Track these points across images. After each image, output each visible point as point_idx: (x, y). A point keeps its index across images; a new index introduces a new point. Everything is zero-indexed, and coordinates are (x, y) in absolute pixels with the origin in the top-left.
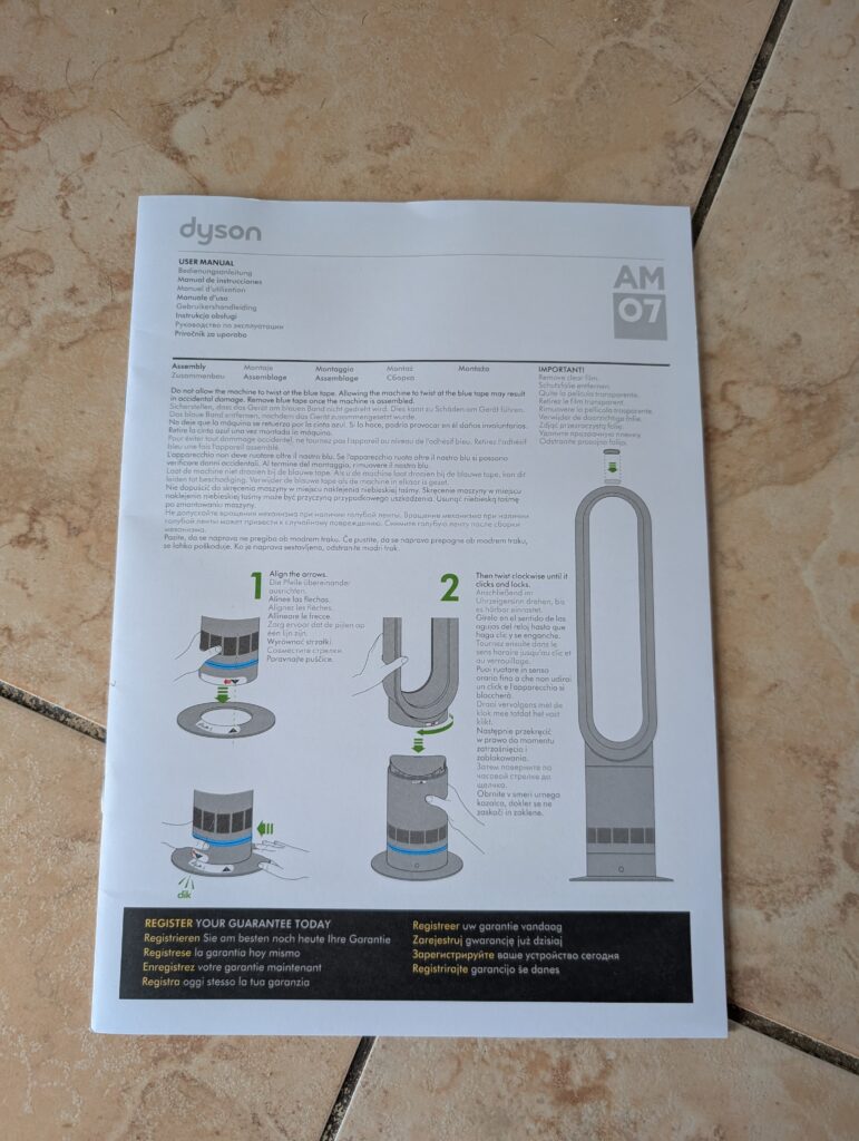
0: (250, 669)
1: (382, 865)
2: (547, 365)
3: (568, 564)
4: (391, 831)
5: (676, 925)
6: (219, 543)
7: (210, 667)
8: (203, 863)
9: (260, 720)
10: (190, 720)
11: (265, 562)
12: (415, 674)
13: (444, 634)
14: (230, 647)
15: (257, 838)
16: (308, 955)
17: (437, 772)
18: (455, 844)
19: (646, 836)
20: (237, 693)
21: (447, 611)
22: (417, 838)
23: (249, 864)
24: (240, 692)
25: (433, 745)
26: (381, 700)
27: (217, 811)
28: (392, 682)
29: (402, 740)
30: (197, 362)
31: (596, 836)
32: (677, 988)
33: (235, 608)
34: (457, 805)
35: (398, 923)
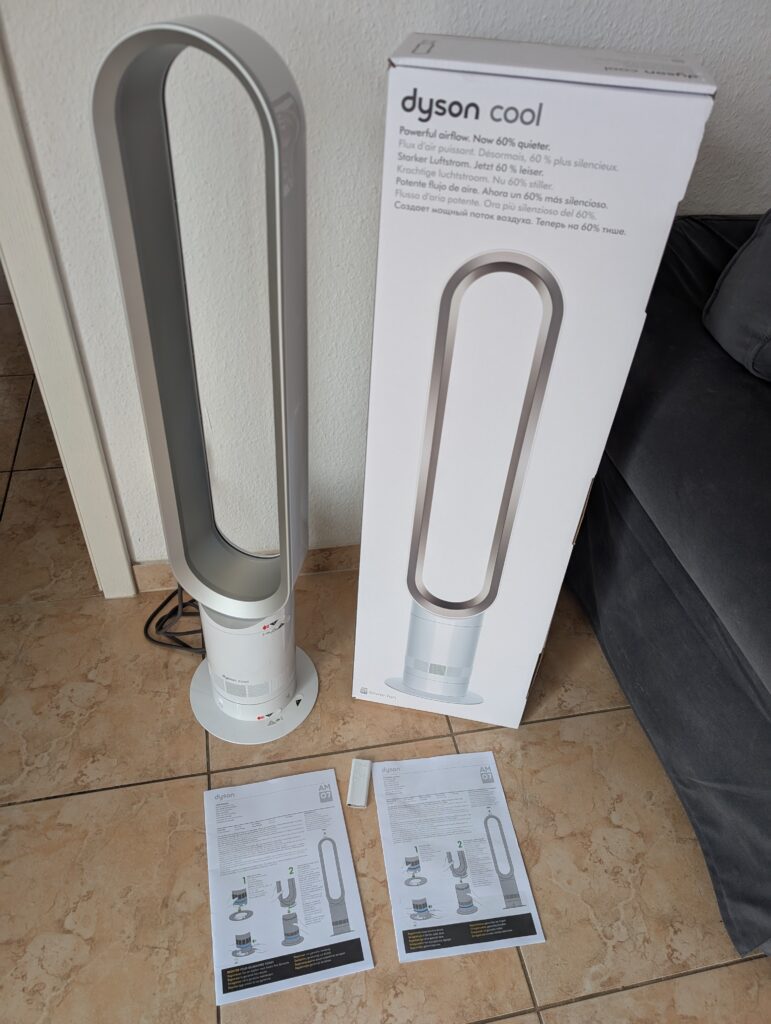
0: (245, 902)
1: (285, 943)
2: (306, 813)
3: (319, 858)
4: (286, 935)
5: (357, 942)
6: (234, 872)
7: (236, 903)
8: (240, 953)
9: (250, 914)
10: (232, 917)
11: (246, 874)
12: (286, 894)
13: (291, 882)
14: (240, 897)
15: (252, 944)
16: (269, 971)
17: (294, 917)
18: (301, 934)
19: (346, 921)
20: (243, 909)
21: (292, 876)
22: (292, 934)
23: (251, 951)
24: (244, 908)
25: (292, 911)
26: (278, 902)
27: (242, 939)
28: (281, 897)
29: (285, 911)
30: (224, 828)
31: (334, 924)
32: (359, 957)
33: (239, 887)
34: (300, 924)
35: (290, 958)
